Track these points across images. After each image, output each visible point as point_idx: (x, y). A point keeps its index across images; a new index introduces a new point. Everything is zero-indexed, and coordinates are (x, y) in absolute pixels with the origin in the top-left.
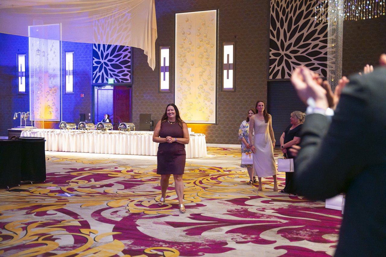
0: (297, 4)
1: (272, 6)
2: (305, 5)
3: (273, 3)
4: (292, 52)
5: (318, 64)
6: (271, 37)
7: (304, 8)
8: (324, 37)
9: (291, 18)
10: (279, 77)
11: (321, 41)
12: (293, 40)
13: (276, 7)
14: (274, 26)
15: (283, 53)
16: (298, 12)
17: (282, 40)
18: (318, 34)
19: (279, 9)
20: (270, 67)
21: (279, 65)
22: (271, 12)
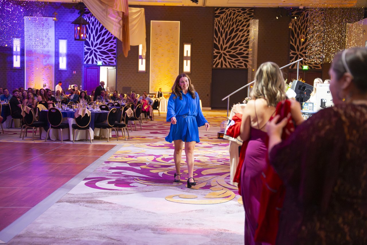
0: (230, 24)
1: (215, 23)
2: (235, 25)
3: (216, 21)
4: (227, 52)
5: (243, 60)
6: (215, 42)
7: (235, 26)
8: (246, 44)
9: (227, 32)
10: (219, 66)
11: (244, 47)
12: (228, 45)
13: (218, 24)
14: (217, 35)
15: (222, 52)
16: (231, 28)
17: (221, 44)
18: (243, 42)
19: (220, 25)
20: (214, 60)
21: (219, 59)
22: (215, 27)
